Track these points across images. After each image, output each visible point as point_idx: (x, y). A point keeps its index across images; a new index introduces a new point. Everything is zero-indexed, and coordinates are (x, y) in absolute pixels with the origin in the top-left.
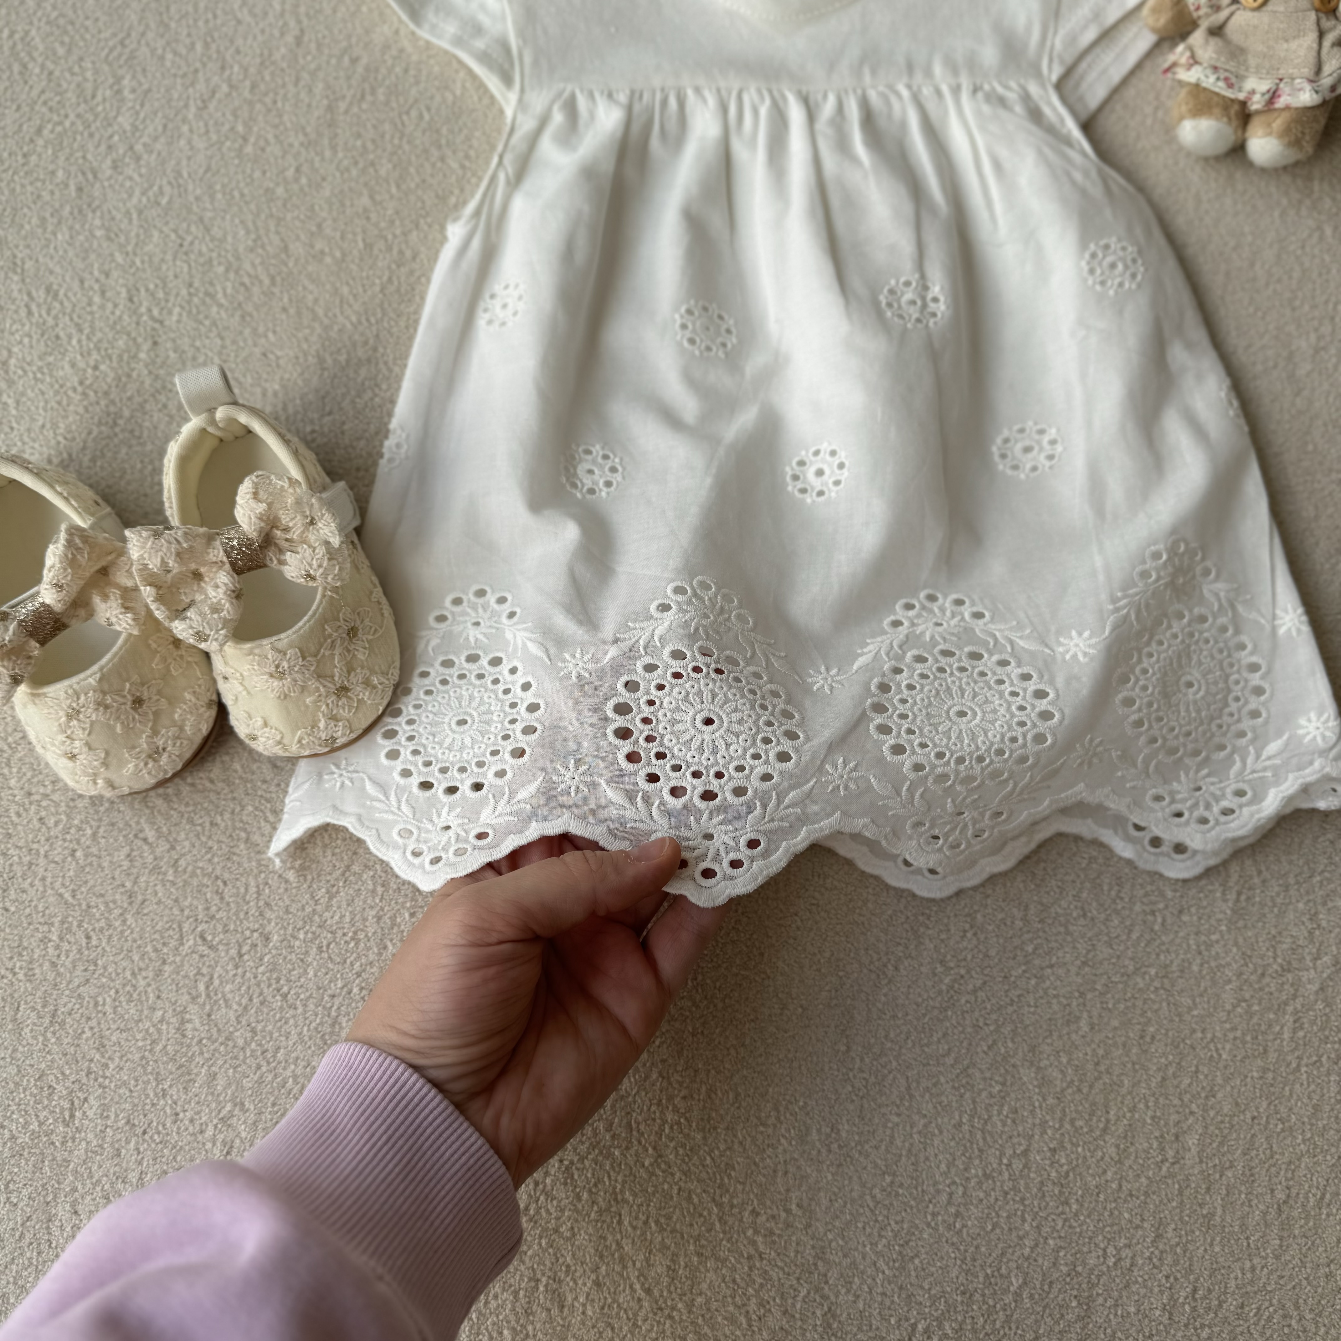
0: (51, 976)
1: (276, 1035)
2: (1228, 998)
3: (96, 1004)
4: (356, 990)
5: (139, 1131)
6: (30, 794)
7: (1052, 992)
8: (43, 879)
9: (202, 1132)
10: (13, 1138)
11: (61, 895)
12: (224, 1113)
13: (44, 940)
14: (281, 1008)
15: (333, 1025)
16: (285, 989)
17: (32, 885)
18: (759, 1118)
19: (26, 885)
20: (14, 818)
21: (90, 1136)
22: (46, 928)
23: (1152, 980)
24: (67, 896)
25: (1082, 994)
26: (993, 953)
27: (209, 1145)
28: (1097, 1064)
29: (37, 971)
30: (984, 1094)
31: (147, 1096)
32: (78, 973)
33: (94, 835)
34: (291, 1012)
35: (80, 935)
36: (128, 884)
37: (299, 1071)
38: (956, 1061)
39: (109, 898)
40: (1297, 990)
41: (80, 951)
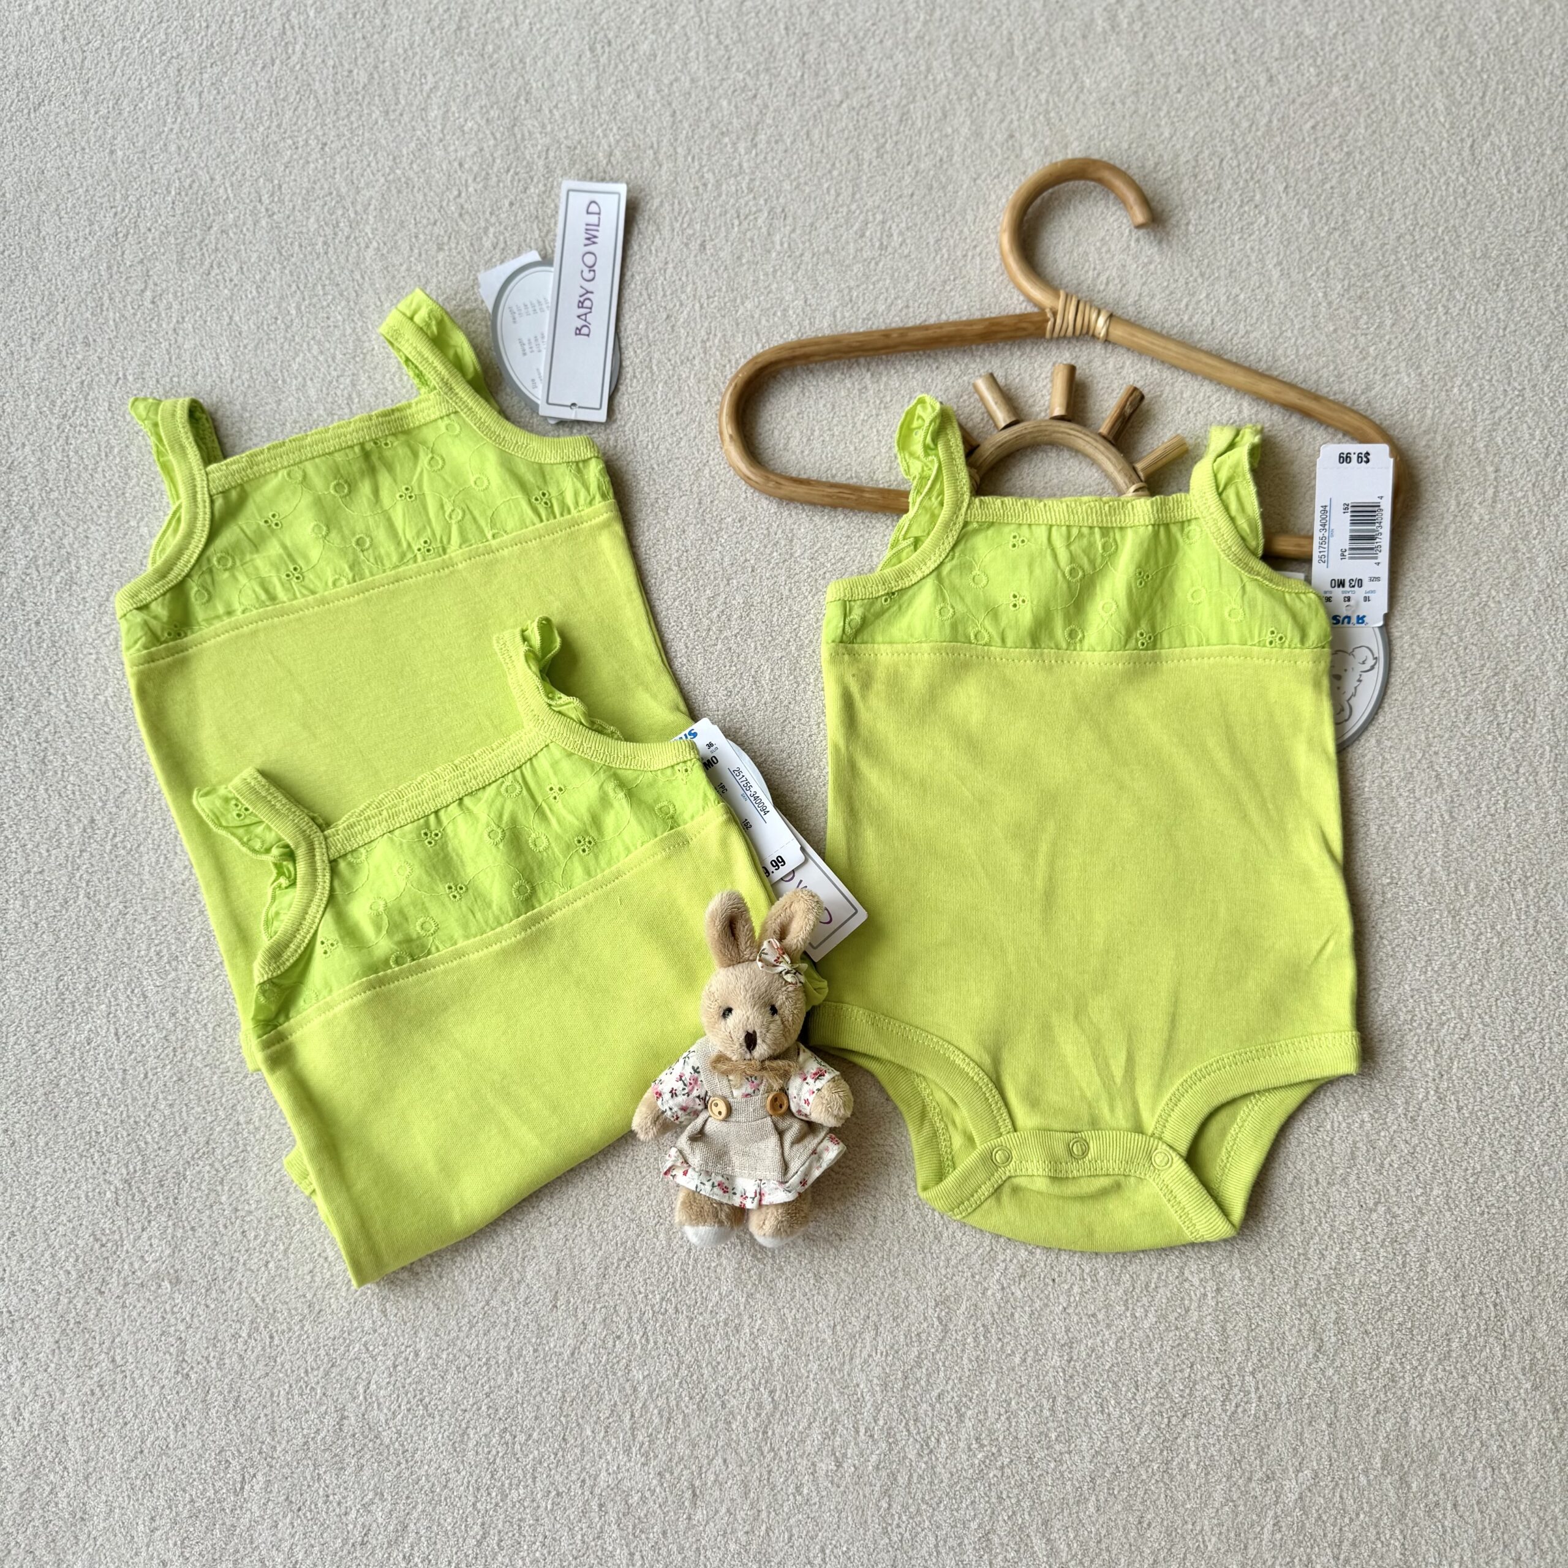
0: (238, 1367)
1: (416, 1438)
2: (1218, 1497)
3: (272, 1395)
4: (484, 1408)
5: (295, 1507)
6: (236, 1210)
7: (1066, 1474)
8: (240, 1283)
9: (346, 1514)
10: (192, 1501)
11: (253, 1300)
12: (366, 1500)
13: (236, 1336)
14: (423, 1417)
15: (462, 1435)
16: (427, 1400)
17: (230, 1288)
18: (807, 1558)
19: (226, 1288)
20: (222, 1229)
21: (255, 1508)
22: (238, 1326)
23: (1154, 1474)
24: (258, 1300)
25: (1093, 1480)
26: (1021, 1436)
27: (351, 1527)
28: (1099, 1542)
29: (227, 1361)
30: (1000, 1557)
31: (305, 1478)
32: (261, 1366)
33: (286, 1251)
34: (430, 1420)
35: (265, 1334)
36: (309, 1296)
37: (431, 1471)
38: (980, 1526)
39: (292, 1305)
40: (1278, 1497)
41: (263, 1349)
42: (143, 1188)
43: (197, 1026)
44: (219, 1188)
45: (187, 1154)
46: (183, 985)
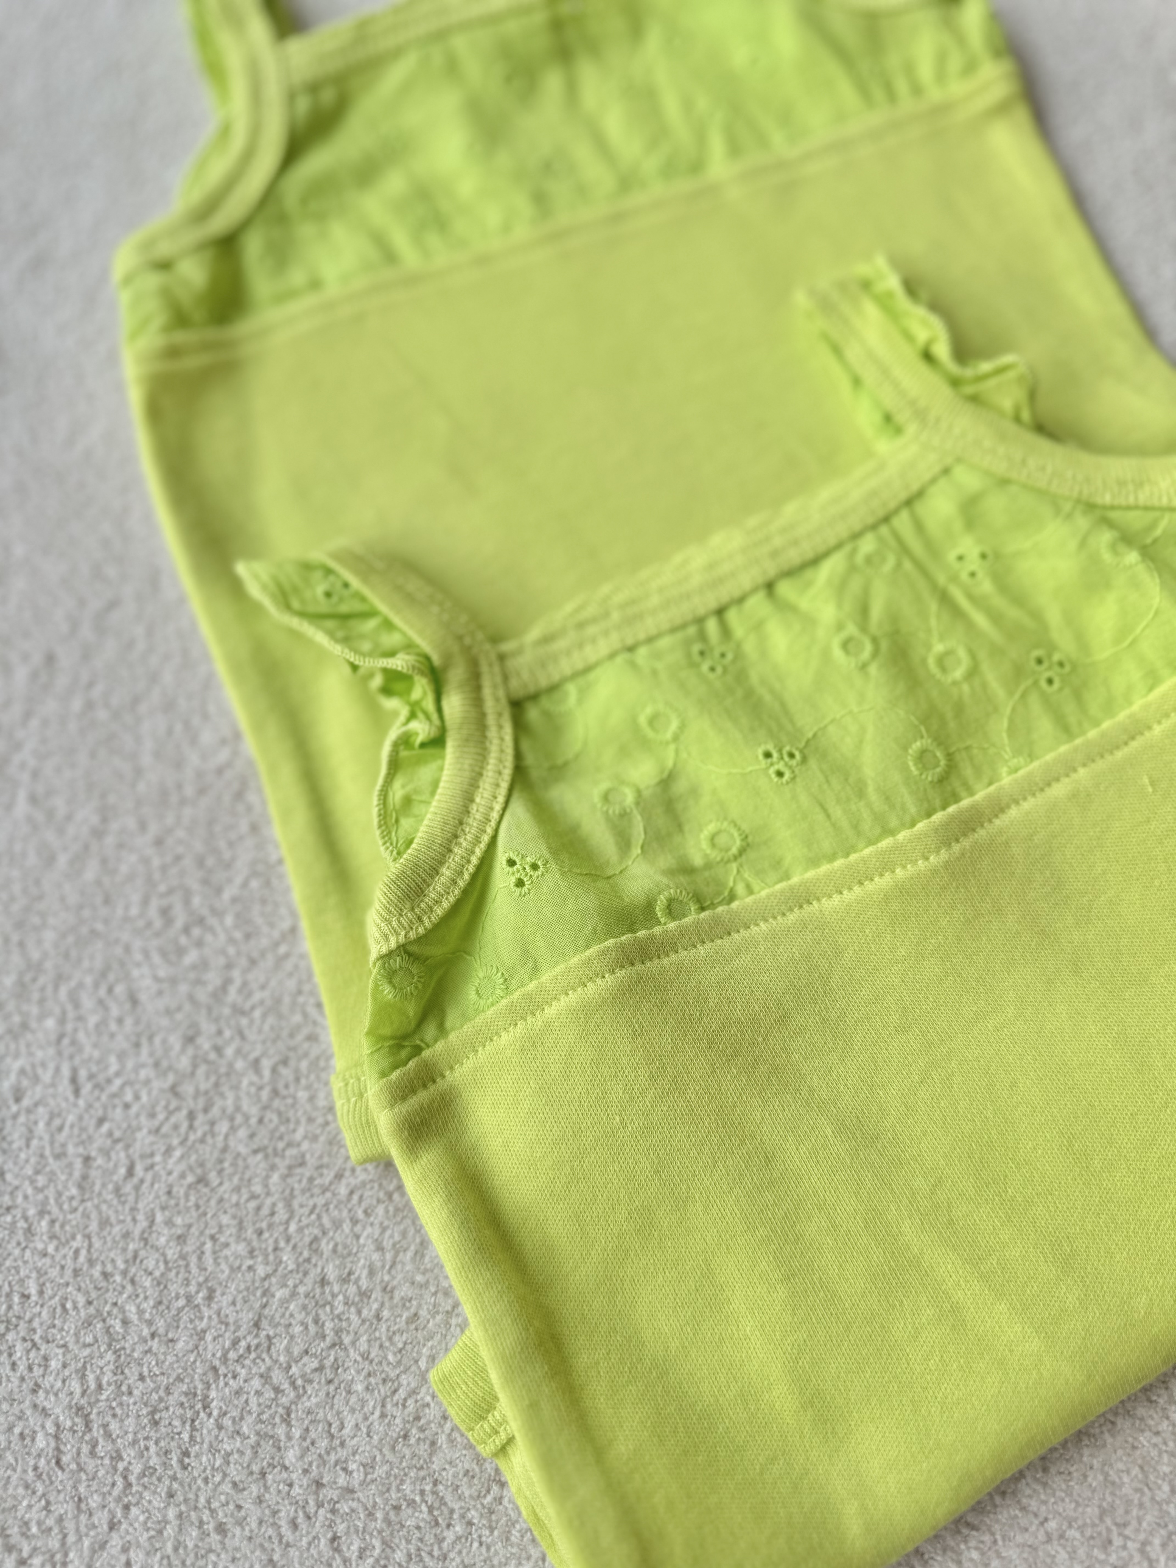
42: (114, 1426)
43: (240, 1065)
44: (281, 1431)
45: (212, 1349)
46: (213, 979)
